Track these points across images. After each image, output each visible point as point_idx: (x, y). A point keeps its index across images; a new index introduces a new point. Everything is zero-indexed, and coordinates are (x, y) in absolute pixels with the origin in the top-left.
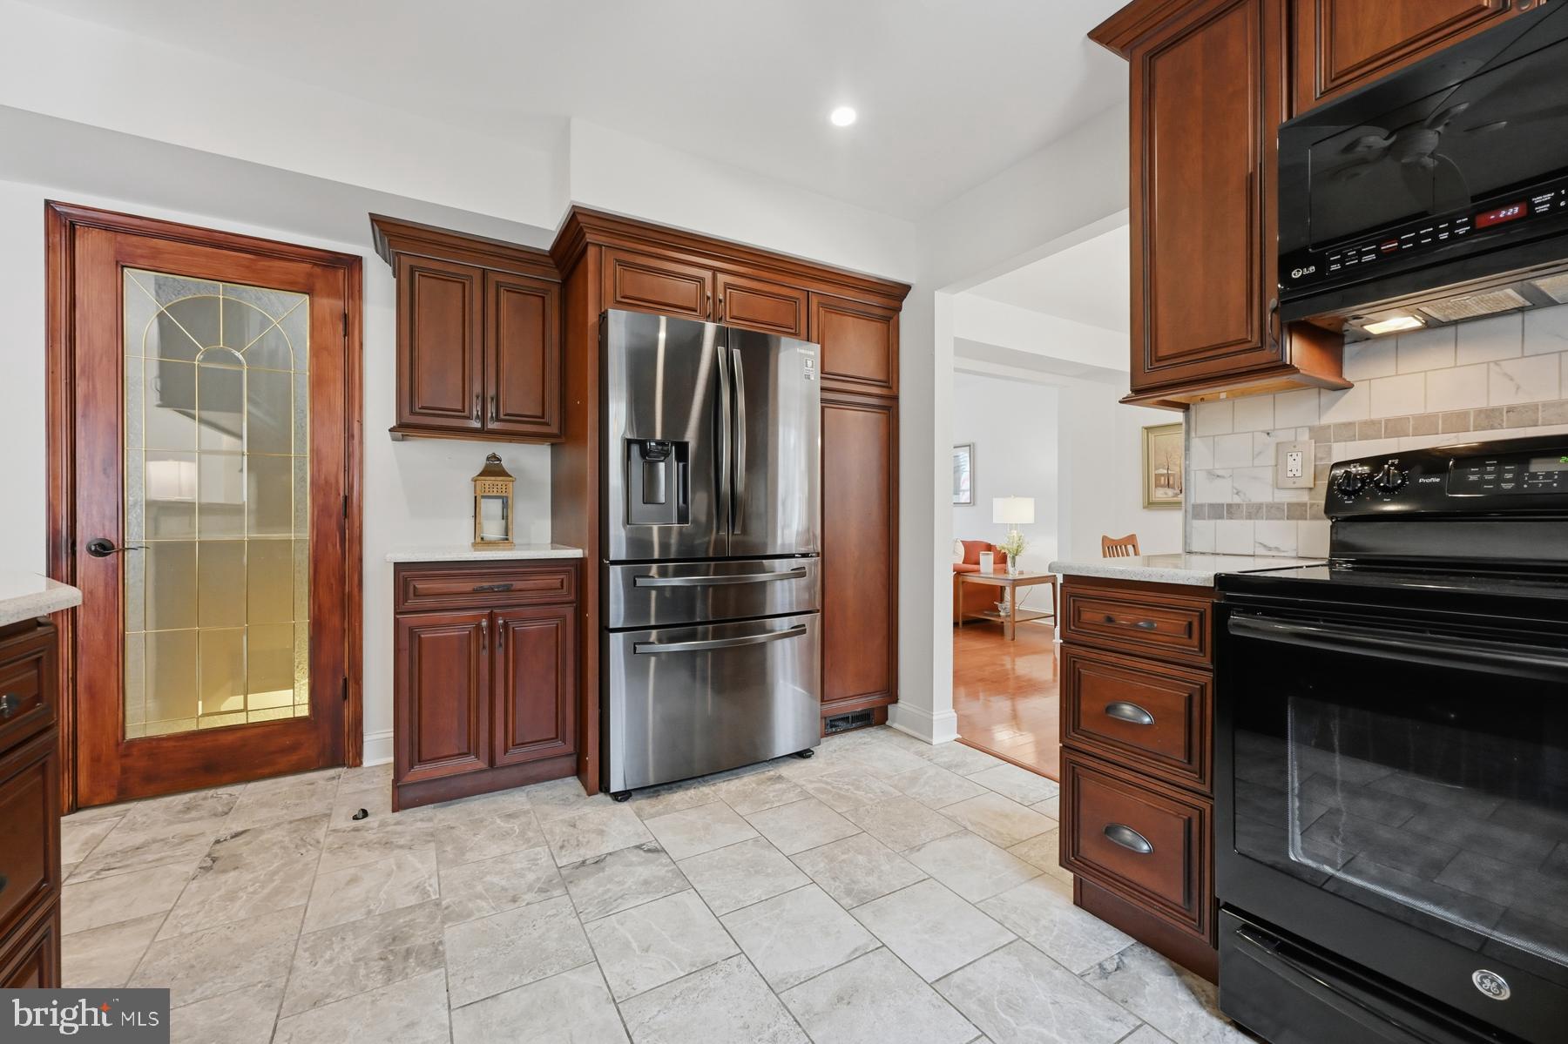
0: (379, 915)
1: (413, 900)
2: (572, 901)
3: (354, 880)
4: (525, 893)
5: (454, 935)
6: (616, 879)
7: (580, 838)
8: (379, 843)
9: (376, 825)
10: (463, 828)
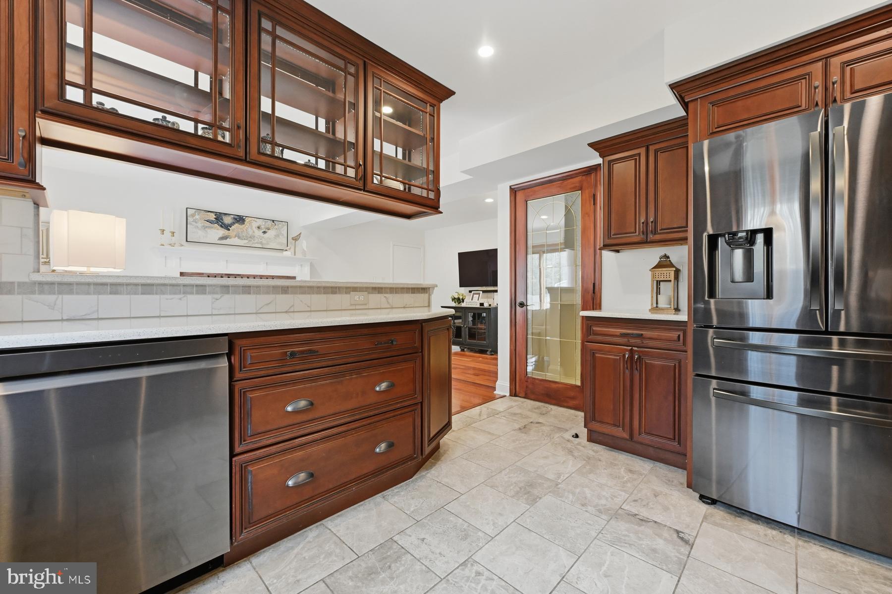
0: (537, 474)
1: (551, 476)
2: (605, 525)
3: (546, 457)
4: (591, 506)
5: (548, 499)
6: (640, 535)
7: (650, 504)
8: (569, 450)
9: (576, 442)
10: (604, 463)
